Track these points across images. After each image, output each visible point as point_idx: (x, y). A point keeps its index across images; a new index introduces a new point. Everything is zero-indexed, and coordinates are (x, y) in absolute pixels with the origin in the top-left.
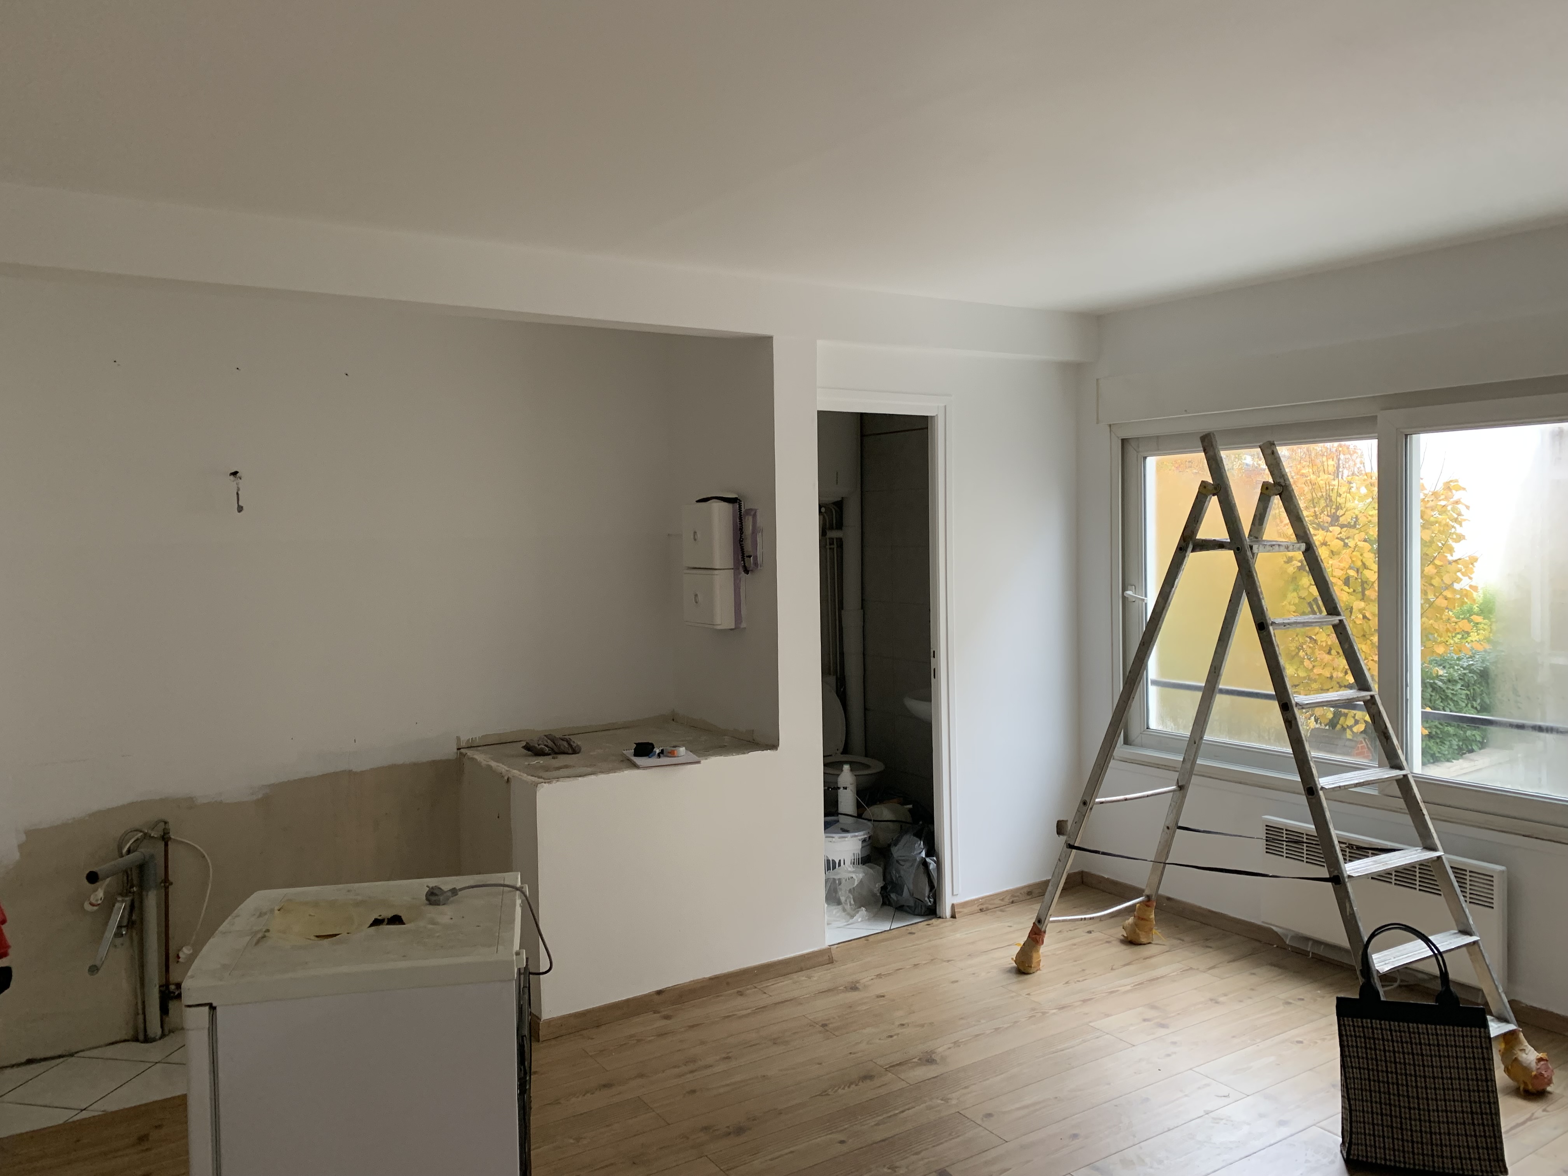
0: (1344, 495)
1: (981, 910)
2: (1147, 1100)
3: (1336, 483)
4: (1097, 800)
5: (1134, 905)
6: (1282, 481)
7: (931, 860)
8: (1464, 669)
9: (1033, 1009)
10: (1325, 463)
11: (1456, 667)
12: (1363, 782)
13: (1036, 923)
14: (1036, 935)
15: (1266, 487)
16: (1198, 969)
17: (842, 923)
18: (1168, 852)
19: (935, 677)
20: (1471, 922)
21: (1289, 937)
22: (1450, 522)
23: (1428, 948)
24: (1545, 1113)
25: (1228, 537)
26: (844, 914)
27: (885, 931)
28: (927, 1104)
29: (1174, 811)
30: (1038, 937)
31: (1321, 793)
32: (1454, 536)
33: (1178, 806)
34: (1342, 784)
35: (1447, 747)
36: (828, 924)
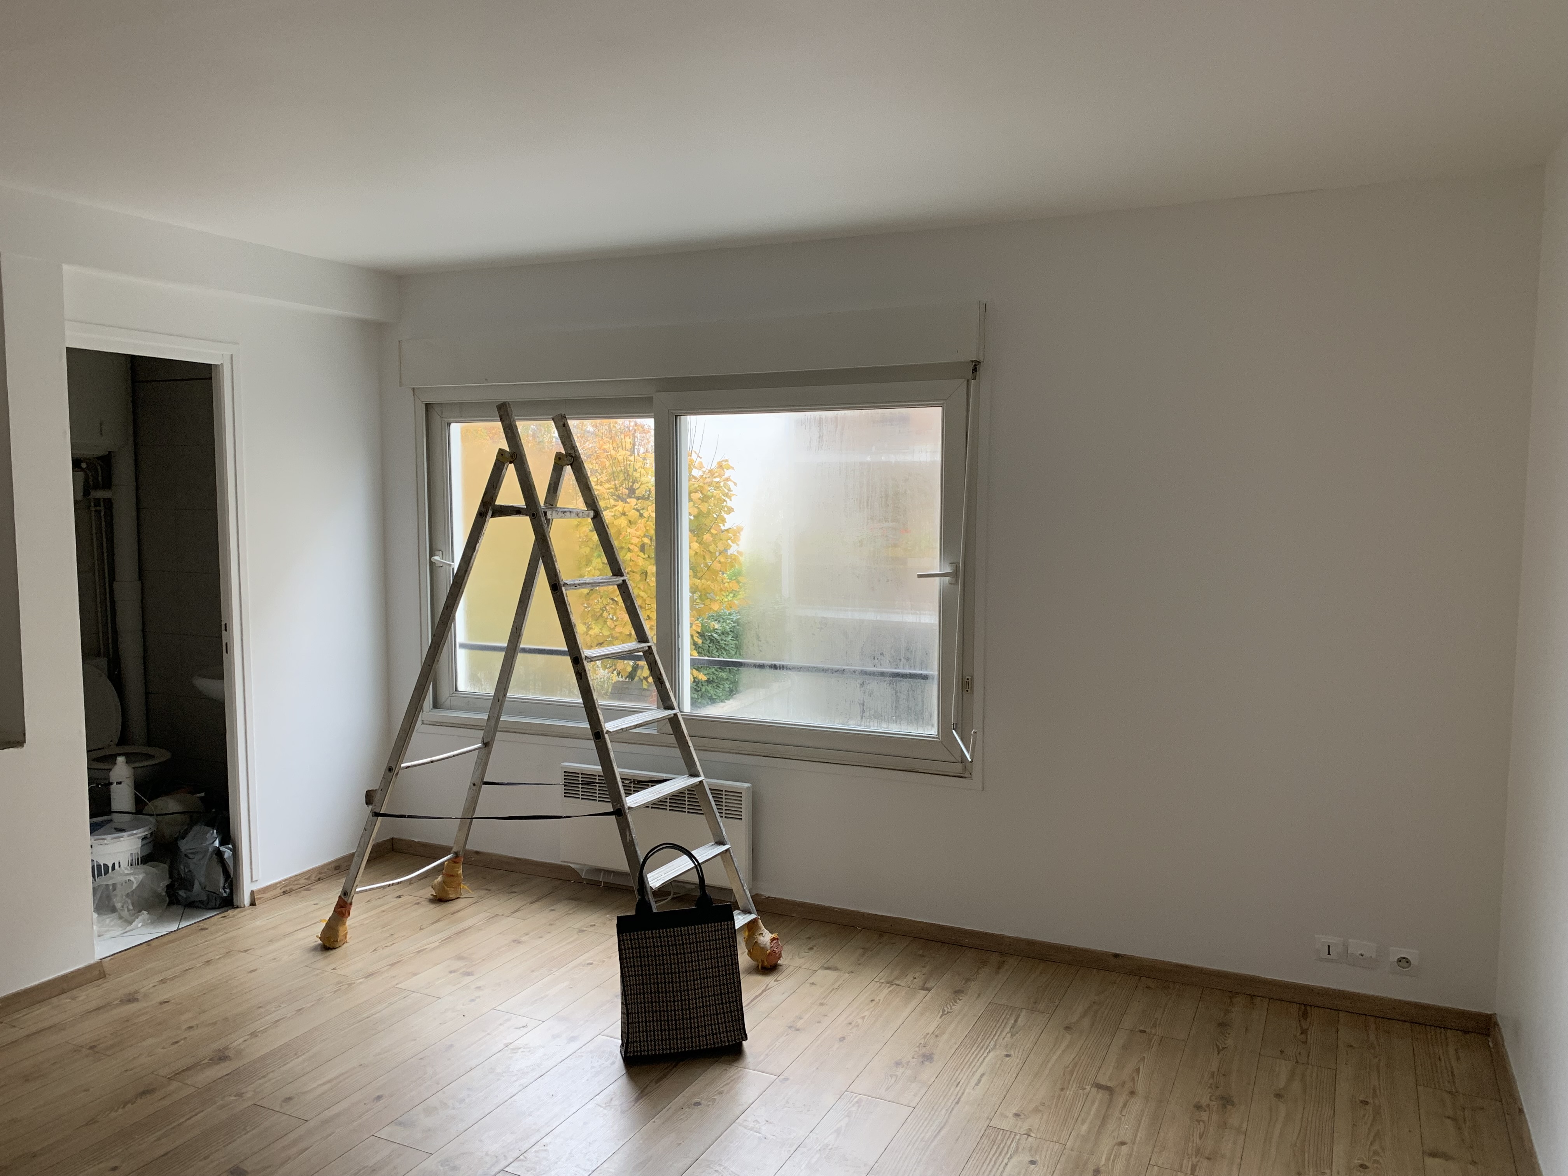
0: (639, 470)
1: (284, 893)
2: (452, 1046)
3: (632, 458)
4: (403, 765)
5: (443, 863)
6: (572, 452)
7: (226, 848)
8: (734, 623)
9: (339, 983)
10: (623, 440)
11: (728, 621)
12: (642, 723)
13: (342, 896)
14: (342, 908)
15: (559, 457)
16: (502, 915)
17: (118, 931)
18: (475, 808)
19: (227, 652)
20: (724, 834)
21: (585, 870)
22: (723, 497)
23: (691, 862)
24: (776, 983)
25: (524, 504)
26: (120, 921)
27: (172, 932)
28: (218, 1104)
29: (480, 768)
30: (343, 909)
31: (606, 736)
32: (726, 509)
33: (483, 761)
34: (623, 727)
35: (721, 689)
36: (99, 936)
